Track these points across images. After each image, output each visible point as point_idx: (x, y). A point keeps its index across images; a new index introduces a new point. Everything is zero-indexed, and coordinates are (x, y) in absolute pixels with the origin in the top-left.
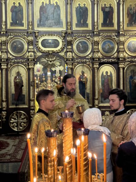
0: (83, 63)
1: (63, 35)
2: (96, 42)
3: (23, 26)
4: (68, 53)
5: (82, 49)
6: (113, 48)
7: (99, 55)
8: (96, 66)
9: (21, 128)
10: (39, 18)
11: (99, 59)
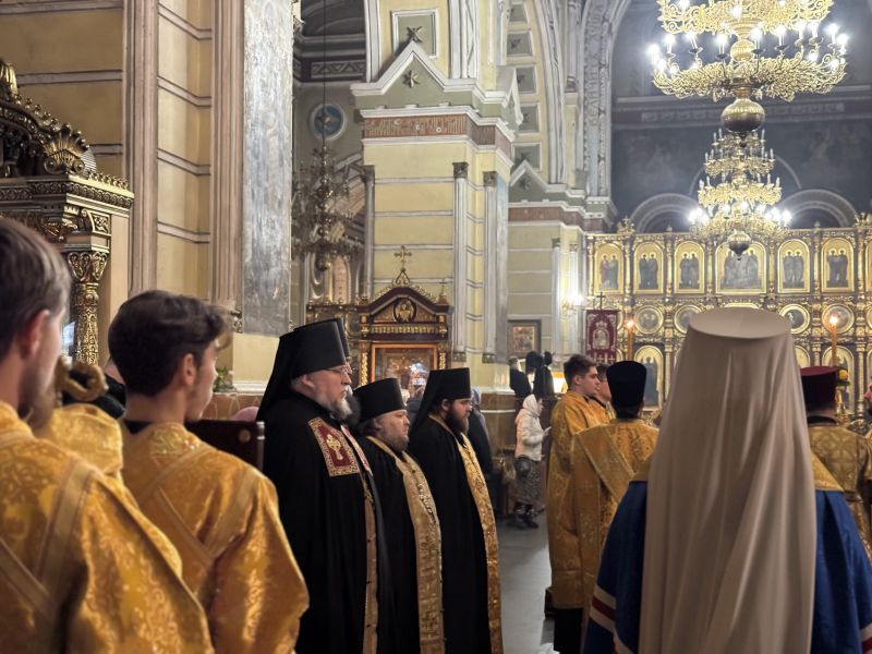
1: (762, 300)
2: (817, 310)
3: (698, 288)
5: (793, 322)
6: (847, 321)
7: (823, 331)
8: (817, 349)
11: (822, 338)
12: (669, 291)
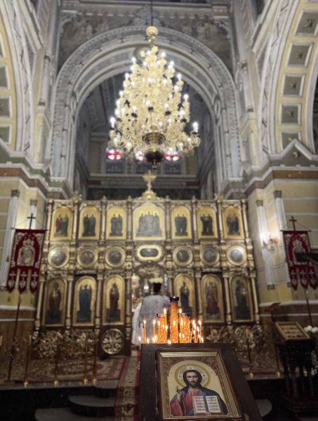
0: (183, 273)
1: (163, 244)
2: (197, 250)
3: (122, 236)
4: (168, 262)
7: (201, 264)
8: (198, 276)
9: (115, 350)
10: (138, 227)
11: (201, 268)
12: (103, 237)
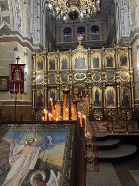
0: (97, 85)
1: (87, 72)
2: (104, 74)
3: (67, 69)
4: (89, 81)
5: (96, 79)
6: (113, 78)
7: (106, 81)
8: (104, 87)
10: (75, 64)
11: (105, 83)
